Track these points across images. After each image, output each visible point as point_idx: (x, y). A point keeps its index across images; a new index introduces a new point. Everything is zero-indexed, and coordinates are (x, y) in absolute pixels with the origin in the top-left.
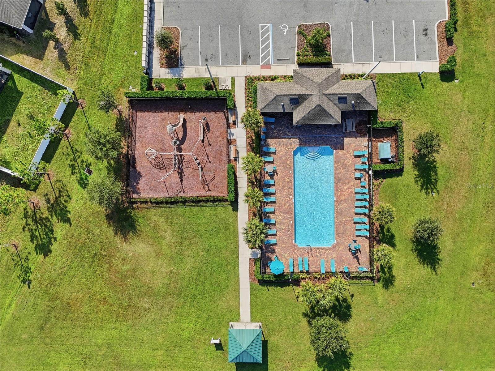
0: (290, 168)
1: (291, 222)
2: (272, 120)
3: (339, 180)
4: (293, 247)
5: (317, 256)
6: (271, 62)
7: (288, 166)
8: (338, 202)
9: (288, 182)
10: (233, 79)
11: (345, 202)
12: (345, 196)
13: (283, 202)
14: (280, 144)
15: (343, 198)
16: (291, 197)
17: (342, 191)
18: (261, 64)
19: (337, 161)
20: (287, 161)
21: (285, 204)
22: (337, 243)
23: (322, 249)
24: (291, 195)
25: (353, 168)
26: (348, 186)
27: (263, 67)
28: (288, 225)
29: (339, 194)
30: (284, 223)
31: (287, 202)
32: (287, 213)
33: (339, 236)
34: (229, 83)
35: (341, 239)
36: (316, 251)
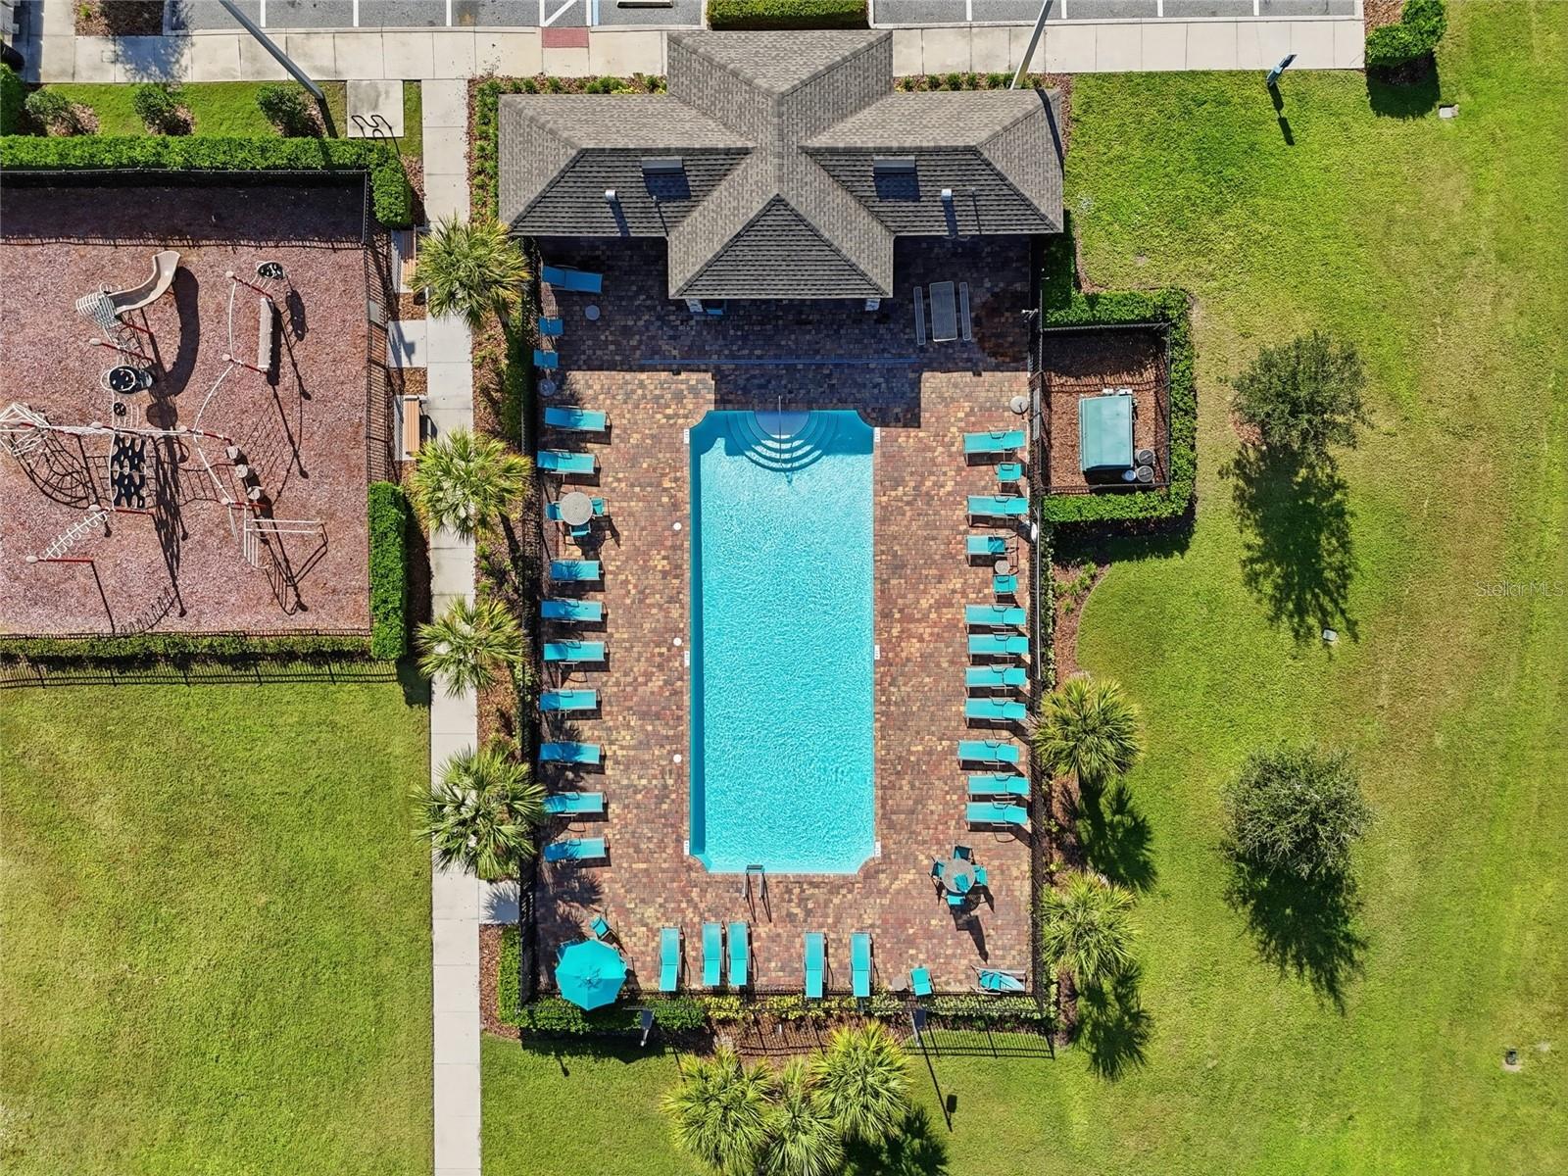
0: (675, 506)
1: (677, 758)
2: (592, 282)
3: (897, 567)
4: (684, 877)
5: (791, 917)
6: (591, 17)
7: (665, 499)
8: (889, 668)
9: (665, 574)
10: (412, 88)
11: (923, 667)
12: (921, 640)
13: (642, 666)
14: (628, 396)
15: (913, 648)
16: (678, 642)
17: (911, 619)
18: (544, 23)
19: (886, 481)
20: (663, 475)
21: (648, 676)
22: (885, 856)
23: (816, 885)
24: (677, 632)
25: (960, 514)
26: (935, 593)
27: (553, 38)
28: (663, 773)
29: (895, 632)
30: (643, 763)
31: (660, 667)
32: (658, 716)
33: (891, 826)
34: (393, 112)
35: (904, 835)
36: (789, 891)
